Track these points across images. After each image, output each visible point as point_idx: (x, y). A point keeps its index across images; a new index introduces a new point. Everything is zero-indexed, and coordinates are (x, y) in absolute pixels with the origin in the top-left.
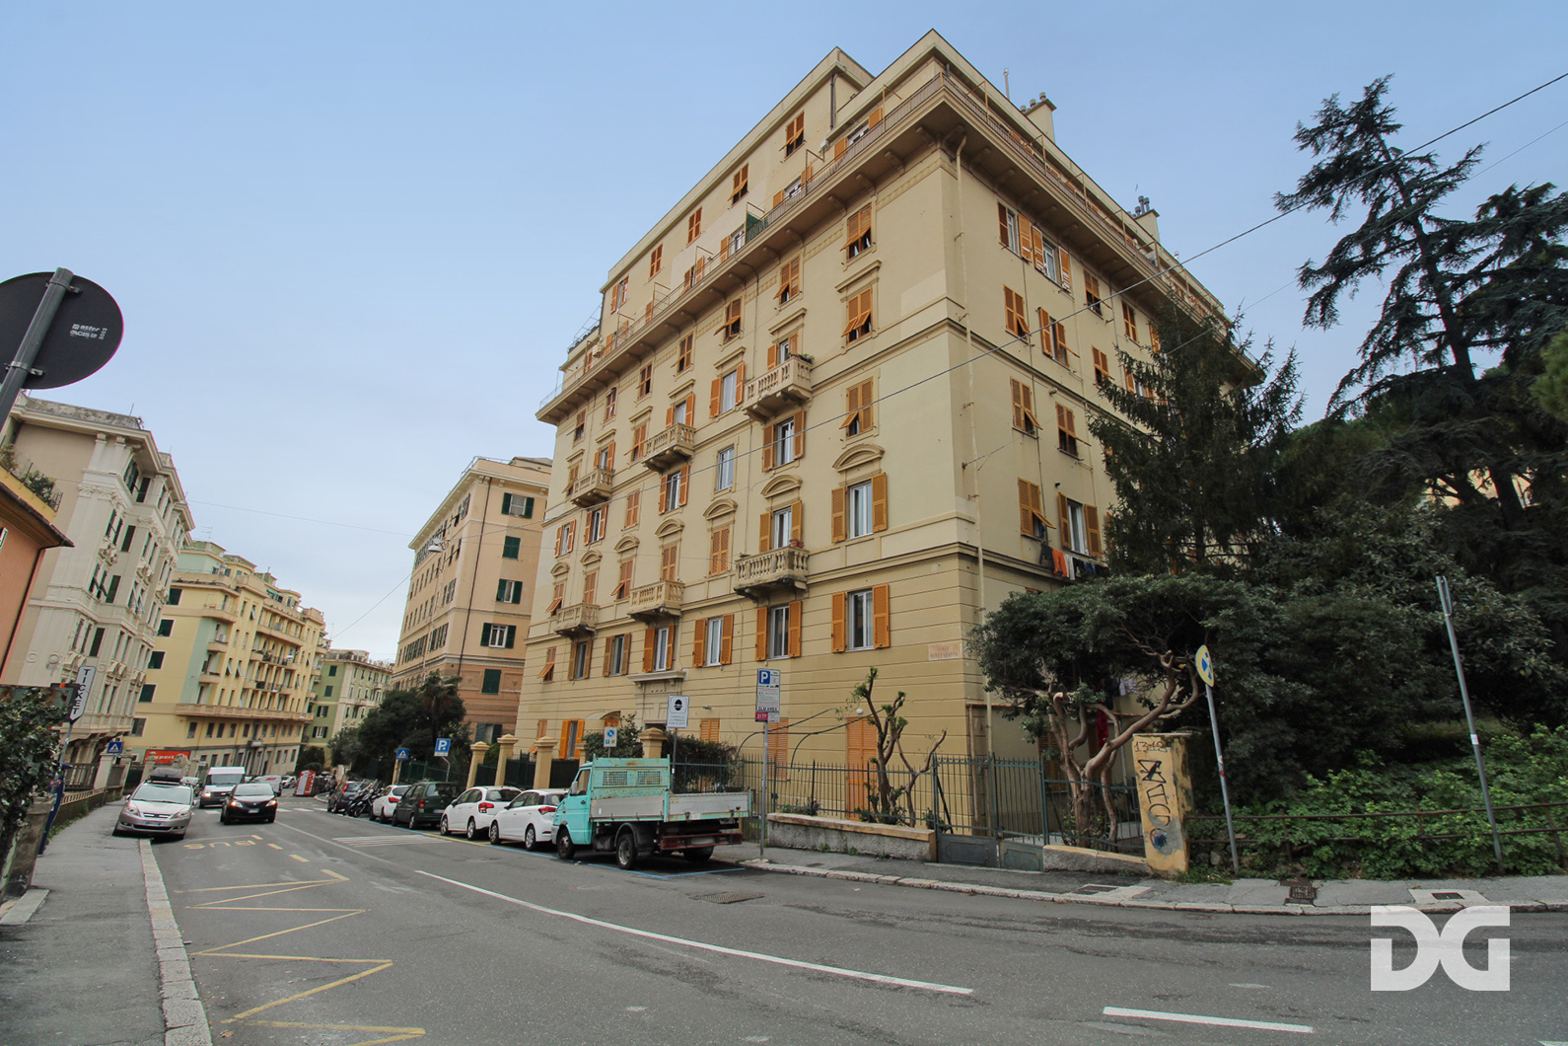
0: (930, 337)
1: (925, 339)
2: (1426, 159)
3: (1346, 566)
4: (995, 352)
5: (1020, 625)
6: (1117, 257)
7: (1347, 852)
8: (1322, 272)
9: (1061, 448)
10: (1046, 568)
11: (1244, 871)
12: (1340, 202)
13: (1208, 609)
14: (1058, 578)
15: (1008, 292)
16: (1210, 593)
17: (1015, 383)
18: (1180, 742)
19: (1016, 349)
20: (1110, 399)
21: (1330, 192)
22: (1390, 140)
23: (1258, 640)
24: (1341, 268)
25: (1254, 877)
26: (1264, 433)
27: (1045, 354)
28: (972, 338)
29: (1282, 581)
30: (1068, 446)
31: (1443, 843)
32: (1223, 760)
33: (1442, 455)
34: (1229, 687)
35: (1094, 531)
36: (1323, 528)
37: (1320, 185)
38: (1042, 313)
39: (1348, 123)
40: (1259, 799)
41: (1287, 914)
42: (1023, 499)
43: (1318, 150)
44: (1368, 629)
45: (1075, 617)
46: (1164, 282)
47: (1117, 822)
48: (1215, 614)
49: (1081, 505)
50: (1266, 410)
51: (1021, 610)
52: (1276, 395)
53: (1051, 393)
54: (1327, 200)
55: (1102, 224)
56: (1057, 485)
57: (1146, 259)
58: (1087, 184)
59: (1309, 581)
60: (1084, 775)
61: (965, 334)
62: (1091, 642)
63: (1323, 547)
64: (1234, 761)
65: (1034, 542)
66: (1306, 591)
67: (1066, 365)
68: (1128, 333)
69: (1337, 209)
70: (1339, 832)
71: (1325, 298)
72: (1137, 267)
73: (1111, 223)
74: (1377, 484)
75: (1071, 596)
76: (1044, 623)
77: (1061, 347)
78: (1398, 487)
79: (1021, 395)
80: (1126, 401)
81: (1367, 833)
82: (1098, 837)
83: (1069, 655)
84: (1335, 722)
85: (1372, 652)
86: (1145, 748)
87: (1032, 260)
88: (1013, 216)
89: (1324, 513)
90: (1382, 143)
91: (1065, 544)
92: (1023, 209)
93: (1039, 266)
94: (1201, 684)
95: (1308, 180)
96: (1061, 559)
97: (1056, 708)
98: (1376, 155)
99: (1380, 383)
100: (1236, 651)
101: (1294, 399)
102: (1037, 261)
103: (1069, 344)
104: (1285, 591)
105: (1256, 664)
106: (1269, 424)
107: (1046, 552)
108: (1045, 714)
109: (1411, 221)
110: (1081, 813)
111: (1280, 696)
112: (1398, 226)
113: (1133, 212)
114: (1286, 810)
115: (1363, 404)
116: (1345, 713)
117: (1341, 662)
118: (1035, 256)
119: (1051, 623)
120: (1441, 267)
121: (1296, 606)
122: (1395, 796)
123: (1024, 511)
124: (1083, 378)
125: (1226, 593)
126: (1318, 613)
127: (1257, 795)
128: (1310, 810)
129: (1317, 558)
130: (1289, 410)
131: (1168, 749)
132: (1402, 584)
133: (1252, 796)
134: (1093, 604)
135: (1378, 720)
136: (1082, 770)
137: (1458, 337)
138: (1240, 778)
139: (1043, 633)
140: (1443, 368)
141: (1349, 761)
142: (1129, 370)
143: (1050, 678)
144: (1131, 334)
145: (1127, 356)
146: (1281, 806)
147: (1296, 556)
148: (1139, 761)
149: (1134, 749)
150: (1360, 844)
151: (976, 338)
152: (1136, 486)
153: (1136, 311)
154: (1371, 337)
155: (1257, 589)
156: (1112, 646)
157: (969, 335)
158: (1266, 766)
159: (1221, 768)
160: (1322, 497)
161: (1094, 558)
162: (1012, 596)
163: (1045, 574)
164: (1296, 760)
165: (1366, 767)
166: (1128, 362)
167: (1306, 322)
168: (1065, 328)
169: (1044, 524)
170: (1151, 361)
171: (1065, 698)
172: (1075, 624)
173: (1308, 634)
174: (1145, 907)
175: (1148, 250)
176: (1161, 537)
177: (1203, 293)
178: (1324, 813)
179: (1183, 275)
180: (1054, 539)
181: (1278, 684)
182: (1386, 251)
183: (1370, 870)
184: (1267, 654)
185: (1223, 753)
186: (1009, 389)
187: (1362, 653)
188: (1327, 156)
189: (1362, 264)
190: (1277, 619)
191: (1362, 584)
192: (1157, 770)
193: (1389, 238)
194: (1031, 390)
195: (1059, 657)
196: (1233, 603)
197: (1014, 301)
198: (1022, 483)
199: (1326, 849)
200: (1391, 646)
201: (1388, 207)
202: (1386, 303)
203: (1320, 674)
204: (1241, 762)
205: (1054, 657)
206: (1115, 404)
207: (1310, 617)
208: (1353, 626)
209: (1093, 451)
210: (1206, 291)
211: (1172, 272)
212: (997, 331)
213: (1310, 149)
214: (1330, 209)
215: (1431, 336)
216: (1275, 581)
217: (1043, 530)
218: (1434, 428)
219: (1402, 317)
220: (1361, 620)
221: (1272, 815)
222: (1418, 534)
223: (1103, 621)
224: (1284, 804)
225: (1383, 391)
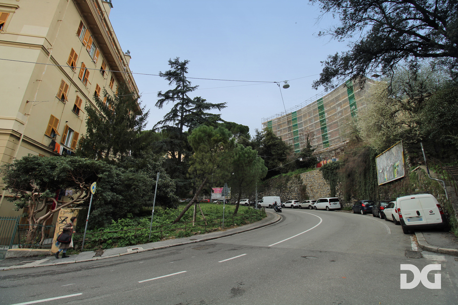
0: (31, 48)
1: (29, 47)
2: (189, 82)
3: (142, 167)
4: (58, 66)
5: (29, 167)
6: (115, 62)
7: (115, 240)
8: (163, 95)
9: (73, 110)
10: (51, 149)
11: (84, 249)
12: (172, 81)
13: (101, 171)
14: (55, 153)
15: (73, 51)
16: (103, 167)
17: (63, 82)
18: (77, 211)
19: (68, 70)
20: (96, 101)
21: (171, 78)
22: (185, 74)
23: (113, 183)
24: (167, 96)
25: (87, 251)
26: (136, 128)
27: (79, 78)
28: (51, 58)
29: (126, 168)
30: (76, 110)
31: (139, 236)
32: (89, 216)
33: (171, 146)
34: (99, 195)
35: (75, 141)
36: (141, 156)
37: (169, 75)
38: (83, 64)
39: (179, 65)
40: (97, 228)
41: (92, 260)
42: (51, 122)
43: (172, 67)
44: (140, 183)
45: (53, 167)
46: (126, 77)
47: (45, 238)
48: (102, 173)
49: (74, 131)
50: (138, 122)
51: (31, 161)
52: (142, 119)
53: (76, 91)
54: (170, 80)
55: (114, 50)
56: (67, 122)
57: (123, 68)
58: (114, 35)
59: (132, 169)
60: (37, 222)
61: (48, 55)
62: (57, 176)
63: (139, 161)
64: (93, 217)
65: (49, 138)
66: (131, 171)
67: (86, 85)
68: (110, 85)
69: (171, 83)
70: (115, 235)
71: (161, 101)
72: (119, 68)
73: (117, 52)
74: (157, 149)
75: (55, 160)
76: (40, 167)
77: (86, 78)
78: (160, 151)
79: (64, 87)
80: (101, 104)
81: (122, 235)
82: (35, 244)
83: (46, 180)
84: (125, 206)
85: (140, 189)
86: (64, 213)
87: (86, 46)
88: (85, 28)
89: (143, 152)
90: (183, 74)
91: (62, 142)
92: (89, 28)
93: (88, 49)
94: (91, 193)
95: (167, 72)
96: (59, 147)
97: (33, 198)
98: (182, 76)
99: (165, 126)
100: (105, 185)
101: (146, 122)
102: (88, 47)
103: (89, 79)
104: (126, 170)
105: (110, 189)
106: (138, 126)
107: (53, 143)
108: (28, 200)
109: (183, 94)
110: (30, 236)
111: (113, 198)
112: (180, 93)
113: (125, 53)
114: (103, 230)
115: (161, 130)
116: (128, 204)
117: (132, 190)
118: (88, 45)
119: (43, 168)
120: (184, 106)
121: (126, 175)
122: (133, 225)
123: (49, 127)
124: (90, 91)
125: (108, 168)
126: (131, 177)
127: (96, 226)
128: (110, 230)
129: (137, 163)
130: (143, 124)
131: (72, 213)
132: (152, 173)
133: (94, 227)
134: (62, 164)
135: (135, 206)
136: (36, 220)
137: (182, 123)
138: (93, 222)
139: (38, 171)
140: (178, 127)
141: (125, 216)
142: (105, 96)
143: (35, 186)
144: (111, 86)
145: (106, 91)
146: (102, 229)
147: (132, 162)
148: (60, 217)
149: (59, 213)
150: (119, 238)
151: (52, 58)
152: (94, 131)
153: (115, 80)
154: (167, 115)
155: (119, 168)
156: (64, 179)
157: (50, 56)
158: (102, 218)
159: (88, 219)
160: (142, 149)
161: (72, 149)
162: (29, 155)
163: (49, 151)
164: (111, 216)
165: (128, 218)
166: (106, 94)
167: (156, 105)
168: (90, 73)
169: (56, 133)
170: (113, 96)
171: (39, 195)
172: (53, 169)
173: (126, 182)
174: (44, 266)
175: (125, 66)
176: (97, 148)
177: (135, 86)
178: (114, 230)
179: (132, 78)
180: (58, 140)
181: (114, 195)
182: (176, 98)
183: (120, 245)
184: (114, 187)
185: (90, 214)
186: (60, 83)
187: (137, 189)
188: (173, 70)
189: (171, 98)
190: (120, 177)
191: (144, 172)
192: (66, 220)
193: (178, 95)
194: (69, 87)
195: (42, 180)
196: (109, 171)
197: (73, 55)
198: (52, 117)
199: (110, 240)
200: (144, 188)
201: (180, 88)
202: (172, 109)
203: (125, 193)
204: (95, 217)
205: (40, 180)
206: (97, 104)
207: (128, 178)
208: (138, 182)
209: (84, 115)
210: (136, 85)
211: (129, 75)
212: (63, 61)
213: (170, 66)
214: (169, 82)
215: (178, 120)
216: (124, 167)
217: (55, 135)
218: (172, 140)
219: (174, 112)
220: (140, 180)
221: (99, 232)
222: (160, 162)
223: (64, 170)
224: (103, 229)
225: (165, 128)
